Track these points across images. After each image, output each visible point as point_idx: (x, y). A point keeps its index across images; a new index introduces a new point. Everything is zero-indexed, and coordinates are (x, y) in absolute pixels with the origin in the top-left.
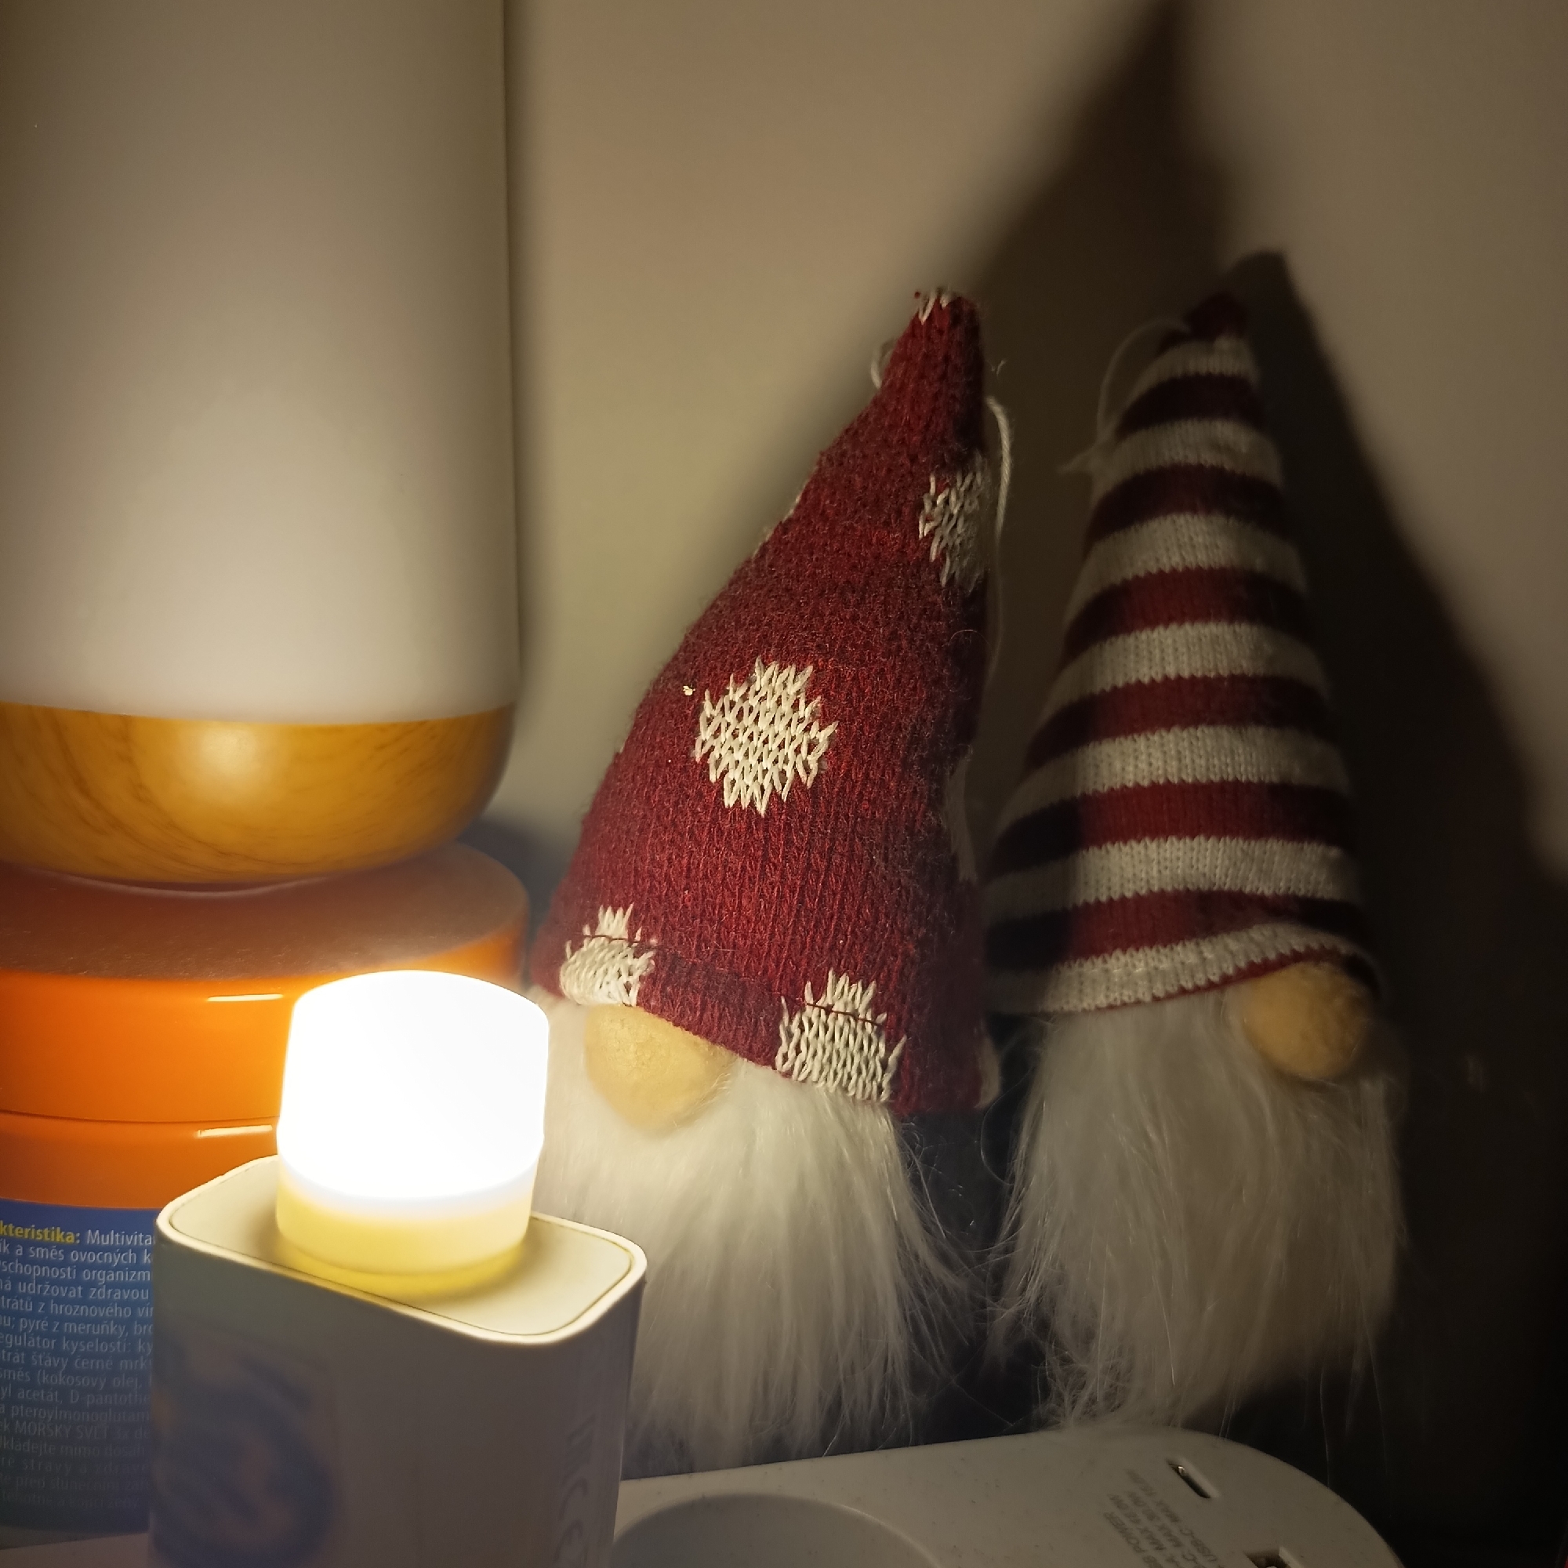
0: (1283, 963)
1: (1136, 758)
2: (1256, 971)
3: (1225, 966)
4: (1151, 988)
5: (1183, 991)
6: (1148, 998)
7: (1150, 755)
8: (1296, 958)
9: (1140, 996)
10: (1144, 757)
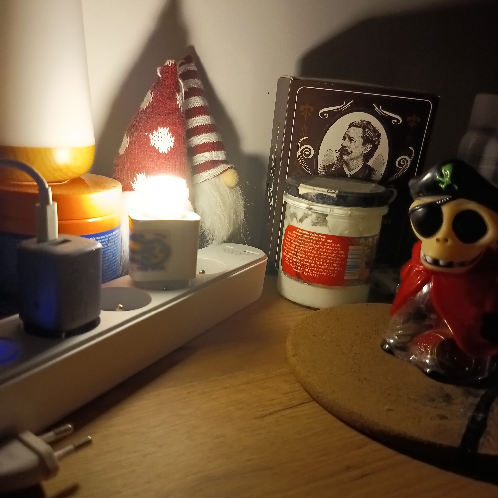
0: (227, 169)
1: (199, 139)
2: (224, 171)
3: (220, 171)
4: (210, 176)
5: (215, 176)
6: (210, 178)
7: (201, 139)
8: (229, 168)
9: (209, 178)
10: (200, 139)
